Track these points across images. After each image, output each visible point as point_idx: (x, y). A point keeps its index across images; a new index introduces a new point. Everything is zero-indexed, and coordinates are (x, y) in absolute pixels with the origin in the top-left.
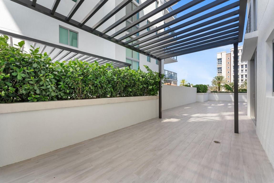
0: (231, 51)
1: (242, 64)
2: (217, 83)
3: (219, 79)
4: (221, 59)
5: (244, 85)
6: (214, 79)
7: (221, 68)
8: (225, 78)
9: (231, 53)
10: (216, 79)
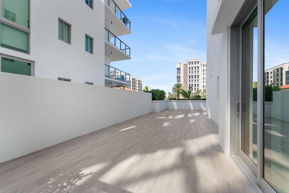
0: (187, 62)
1: (195, 75)
2: (176, 91)
3: (178, 86)
4: (180, 69)
5: (196, 93)
6: (174, 86)
7: (180, 77)
8: (183, 86)
9: (187, 64)
10: (175, 87)
